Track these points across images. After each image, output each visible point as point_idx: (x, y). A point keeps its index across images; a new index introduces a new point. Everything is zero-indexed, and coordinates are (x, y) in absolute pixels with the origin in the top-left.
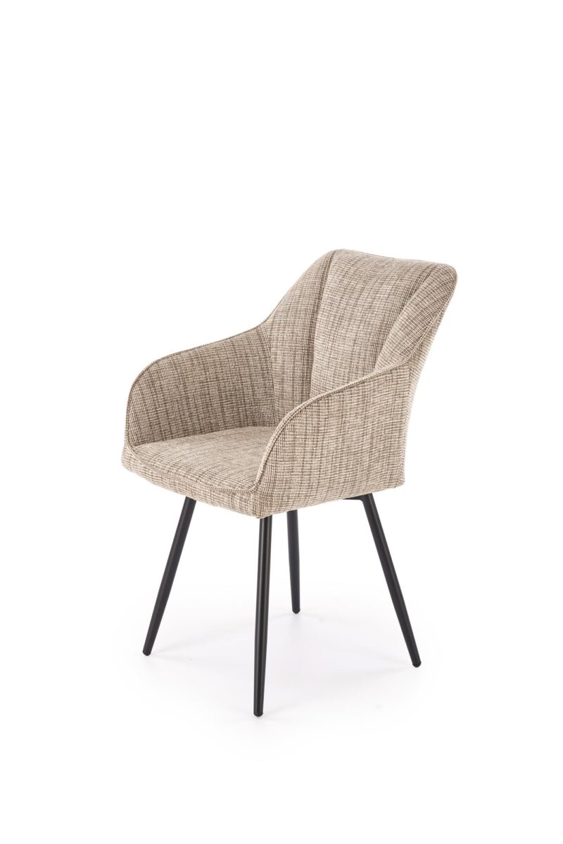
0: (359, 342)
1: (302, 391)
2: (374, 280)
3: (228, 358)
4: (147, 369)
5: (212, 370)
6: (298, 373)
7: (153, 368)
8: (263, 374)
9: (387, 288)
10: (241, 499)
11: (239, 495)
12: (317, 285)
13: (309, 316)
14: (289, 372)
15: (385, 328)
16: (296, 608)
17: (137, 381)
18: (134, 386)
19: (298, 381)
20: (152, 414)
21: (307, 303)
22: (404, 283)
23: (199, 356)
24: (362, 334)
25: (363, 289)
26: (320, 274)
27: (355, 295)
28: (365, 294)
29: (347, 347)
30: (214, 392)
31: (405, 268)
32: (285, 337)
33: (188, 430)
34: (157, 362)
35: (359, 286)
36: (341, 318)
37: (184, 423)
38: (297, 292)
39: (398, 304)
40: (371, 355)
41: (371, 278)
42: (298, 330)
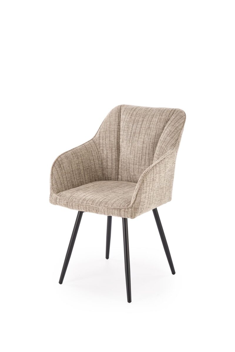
0: (145, 142)
1: (116, 165)
2: (147, 116)
3: (85, 153)
4: (57, 160)
5: (80, 158)
6: (114, 157)
7: (59, 159)
8: (98, 159)
9: (155, 120)
10: (125, 211)
11: (123, 210)
12: (117, 120)
13: (116, 133)
14: (110, 157)
15: (158, 136)
16: (107, 257)
17: (54, 165)
18: (53, 167)
19: (114, 161)
20: (61, 179)
21: (114, 127)
22: (163, 117)
23: (74, 153)
24: (147, 139)
25: (143, 121)
26: (117, 115)
27: (140, 123)
28: (145, 122)
29: (139, 145)
30: (82, 168)
31: (161, 111)
32: (107, 142)
33: (74, 185)
34: (60, 156)
35: (141, 119)
36: (135, 133)
37: (72, 182)
38: (108, 123)
39: (162, 126)
40: (152, 148)
41: (146, 116)
42: (112, 139)
